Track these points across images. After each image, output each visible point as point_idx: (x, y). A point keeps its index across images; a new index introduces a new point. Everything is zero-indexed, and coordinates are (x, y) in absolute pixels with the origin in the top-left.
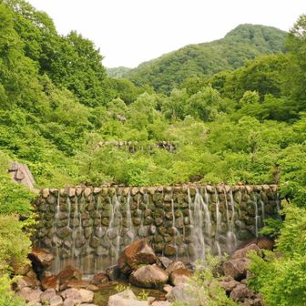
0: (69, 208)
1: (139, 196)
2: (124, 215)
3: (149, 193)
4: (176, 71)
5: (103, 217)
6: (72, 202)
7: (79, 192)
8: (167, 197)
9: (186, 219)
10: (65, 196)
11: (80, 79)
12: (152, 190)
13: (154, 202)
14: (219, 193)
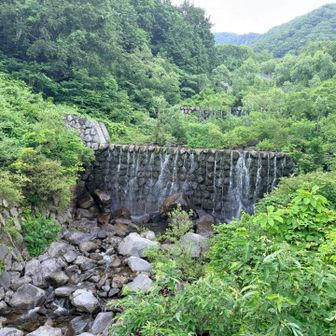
0: (128, 162)
1: (186, 156)
2: (171, 171)
3: (195, 154)
4: (306, 34)
5: (154, 171)
6: (131, 157)
7: (137, 148)
8: (211, 159)
9: (226, 180)
10: (126, 151)
11: (186, 47)
12: (198, 151)
13: (199, 162)
14: (263, 159)
